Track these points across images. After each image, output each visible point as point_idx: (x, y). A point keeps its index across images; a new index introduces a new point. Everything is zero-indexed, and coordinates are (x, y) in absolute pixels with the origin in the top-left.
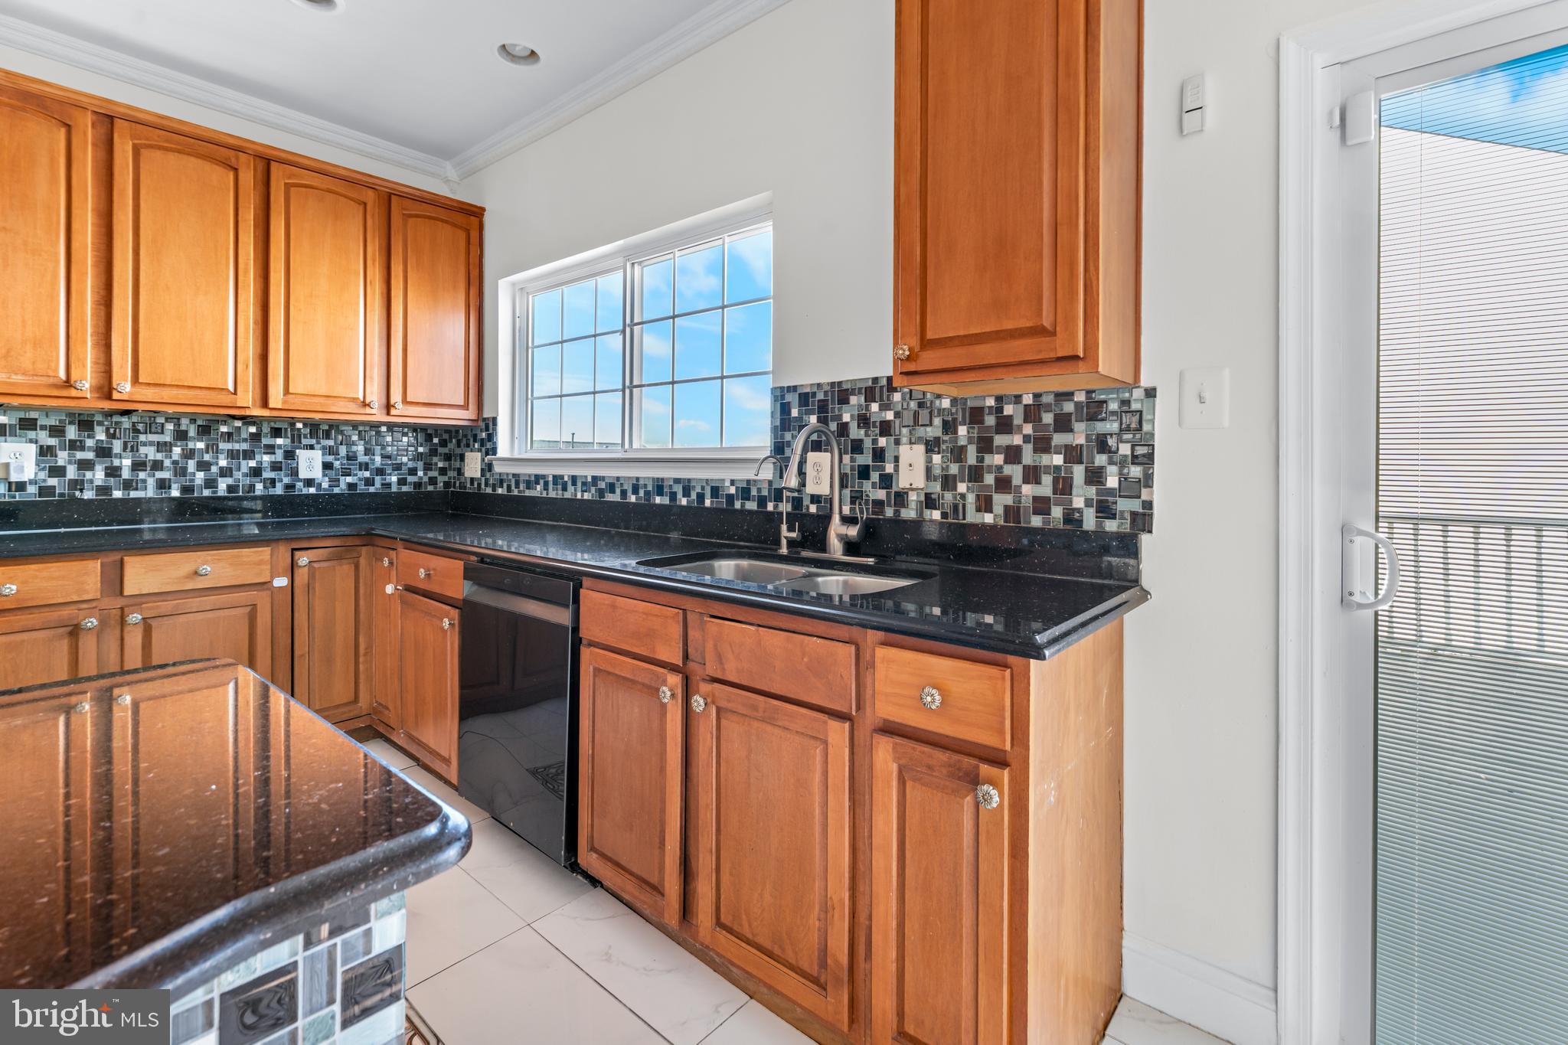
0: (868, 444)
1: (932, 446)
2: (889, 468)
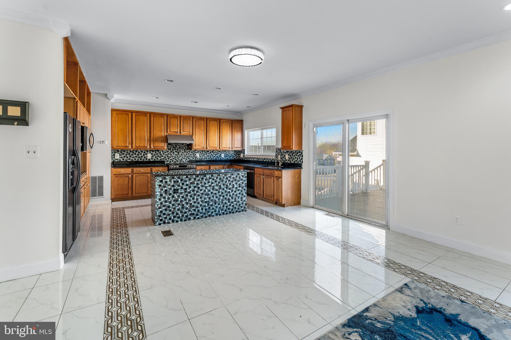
0: (284, 154)
1: (289, 155)
2: (285, 157)
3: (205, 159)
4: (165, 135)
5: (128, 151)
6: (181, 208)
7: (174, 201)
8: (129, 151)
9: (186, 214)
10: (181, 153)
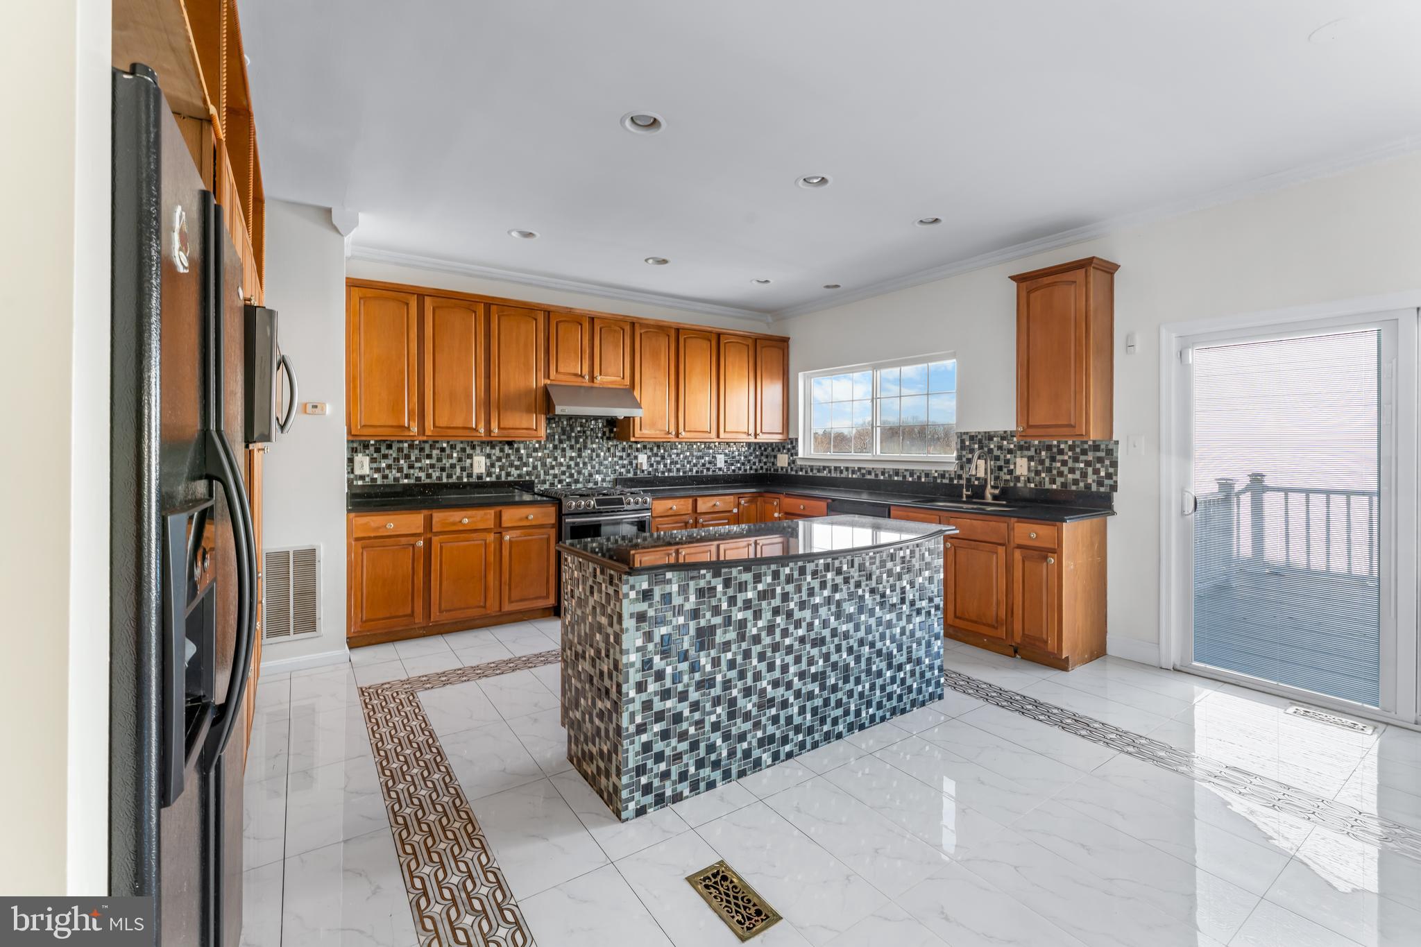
0: (1002, 457)
1: (1030, 459)
2: (1012, 467)
3: (666, 474)
4: (539, 385)
5: (401, 445)
6: (724, 717)
7: (700, 685)
8: (406, 445)
9: (745, 745)
10: (589, 452)
